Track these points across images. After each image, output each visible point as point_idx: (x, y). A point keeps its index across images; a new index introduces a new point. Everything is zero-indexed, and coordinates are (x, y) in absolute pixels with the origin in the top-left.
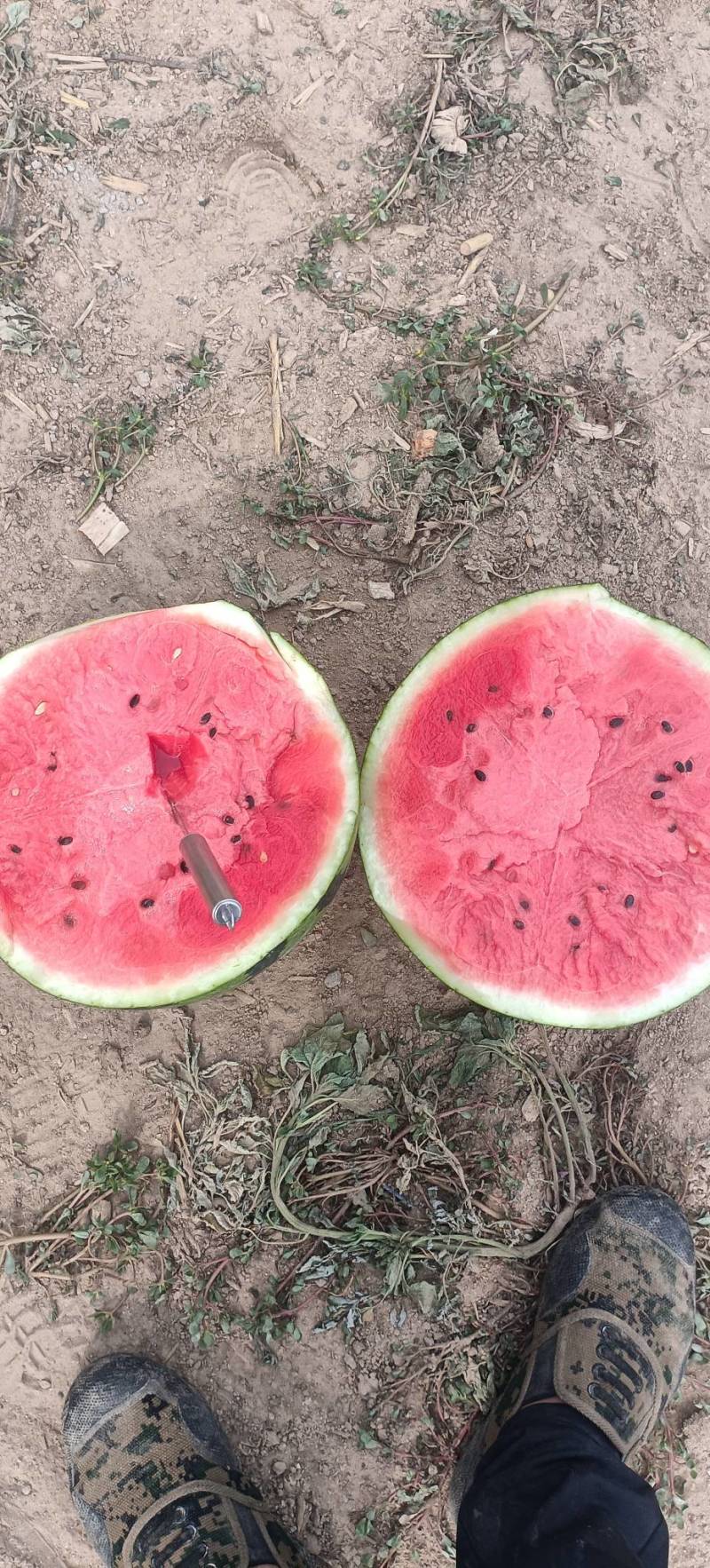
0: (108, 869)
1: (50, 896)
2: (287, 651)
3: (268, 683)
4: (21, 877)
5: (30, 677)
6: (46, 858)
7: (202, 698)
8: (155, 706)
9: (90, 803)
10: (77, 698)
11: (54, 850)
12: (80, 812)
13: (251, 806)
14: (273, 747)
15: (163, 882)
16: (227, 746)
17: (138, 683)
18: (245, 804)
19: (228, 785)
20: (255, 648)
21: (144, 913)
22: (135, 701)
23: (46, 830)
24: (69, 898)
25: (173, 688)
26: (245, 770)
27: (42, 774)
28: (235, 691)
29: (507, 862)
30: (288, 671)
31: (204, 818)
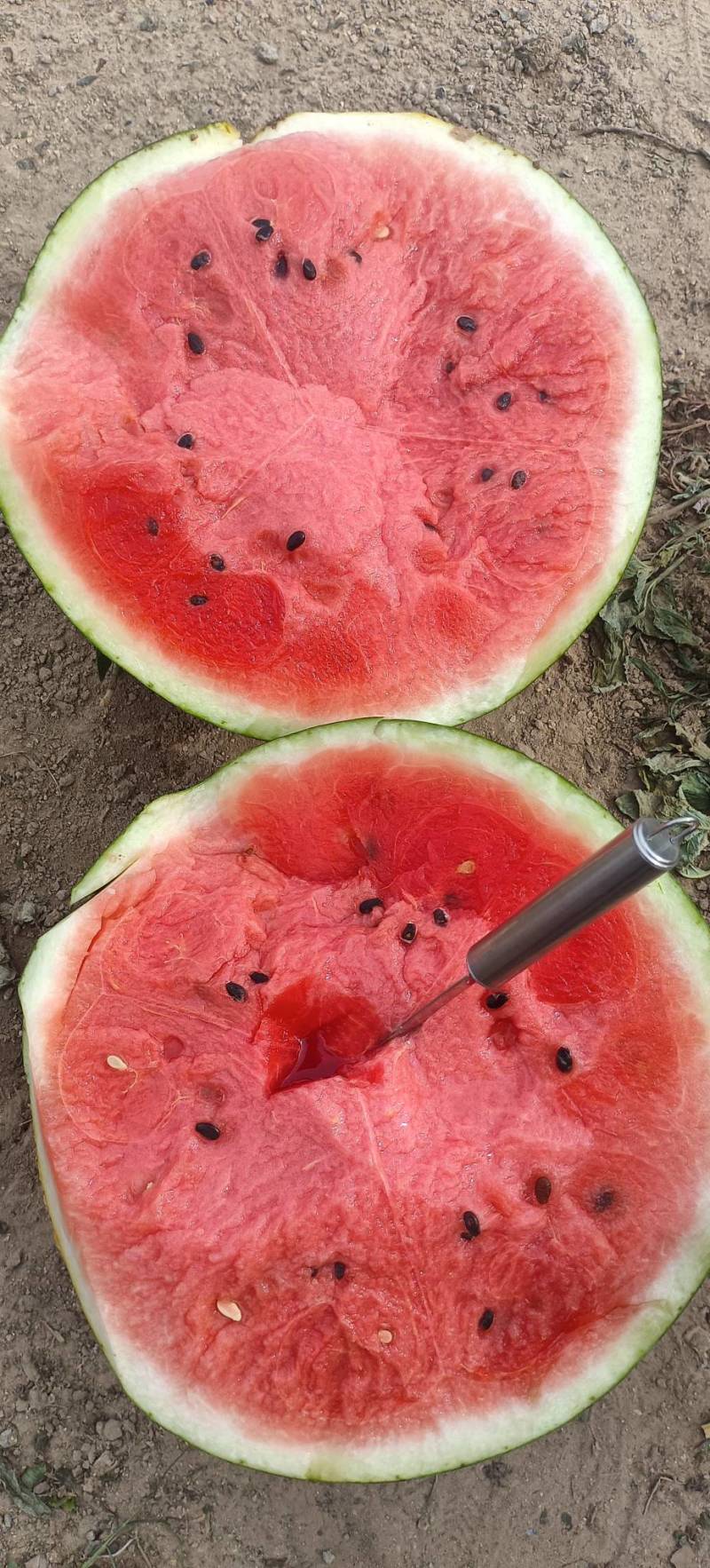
0: (511, 1141)
1: (565, 1240)
2: (104, 871)
3: (164, 896)
4: (536, 1303)
5: (170, 1340)
6: (501, 1259)
7: (197, 1008)
8: (216, 1094)
9: (403, 1185)
10: (210, 1241)
11: (488, 1245)
12: (420, 1202)
13: (377, 902)
14: (273, 880)
15: (525, 1038)
16: (282, 950)
17: (176, 1129)
18: (377, 912)
19: (350, 941)
20: (104, 920)
21: (583, 1063)
22: (208, 1132)
23: (452, 1266)
24: (568, 1204)
25: (183, 1064)
26: (318, 920)
27: (353, 1288)
28: (182, 947)
29: (424, 504)
30: (137, 867)
31: (411, 977)
